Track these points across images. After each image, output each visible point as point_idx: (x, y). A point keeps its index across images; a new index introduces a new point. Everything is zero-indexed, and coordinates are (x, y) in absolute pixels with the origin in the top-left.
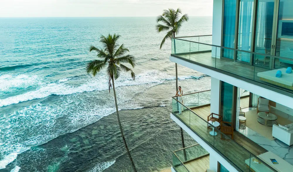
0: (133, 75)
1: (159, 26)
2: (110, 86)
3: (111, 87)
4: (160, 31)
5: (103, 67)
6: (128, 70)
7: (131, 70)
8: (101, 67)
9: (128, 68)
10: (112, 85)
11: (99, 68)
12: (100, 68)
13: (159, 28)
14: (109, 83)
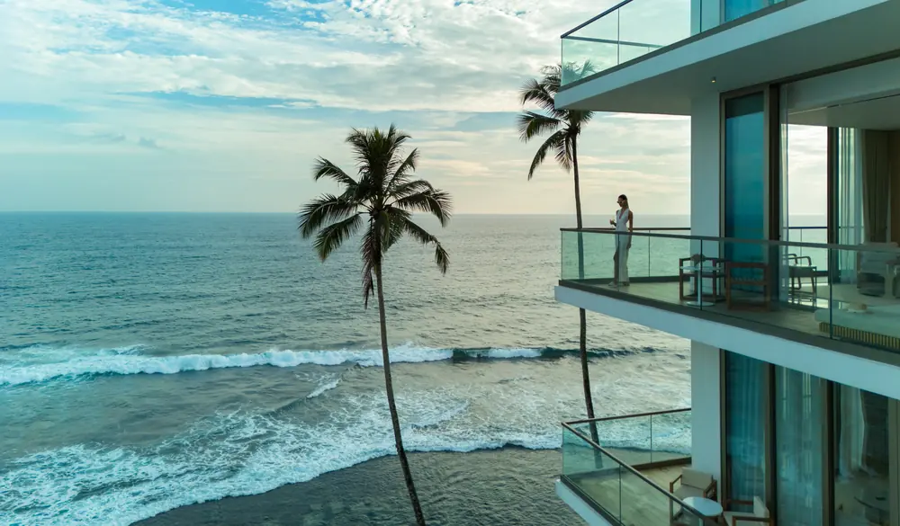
0: (441, 256)
1: (527, 119)
2: (370, 286)
3: (370, 290)
4: (529, 136)
5: (351, 233)
6: (428, 241)
7: (436, 241)
8: (347, 231)
9: (428, 235)
10: (375, 283)
11: (341, 235)
12: (343, 233)
13: (528, 125)
14: (368, 275)
